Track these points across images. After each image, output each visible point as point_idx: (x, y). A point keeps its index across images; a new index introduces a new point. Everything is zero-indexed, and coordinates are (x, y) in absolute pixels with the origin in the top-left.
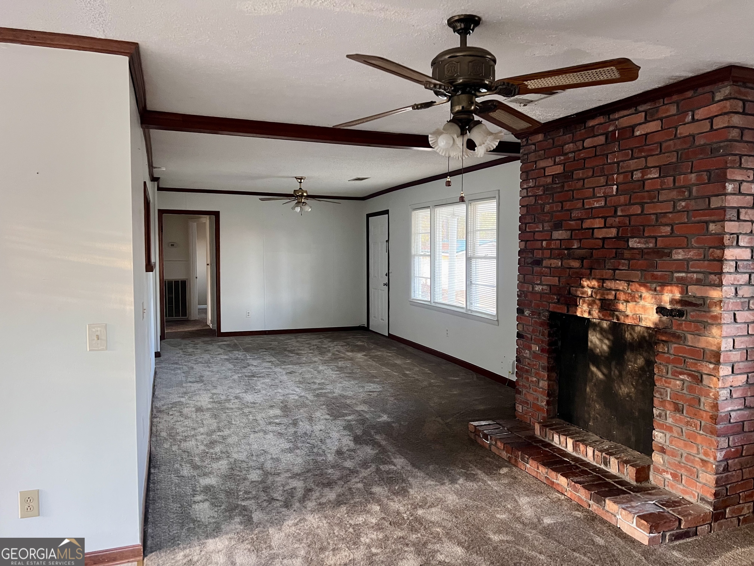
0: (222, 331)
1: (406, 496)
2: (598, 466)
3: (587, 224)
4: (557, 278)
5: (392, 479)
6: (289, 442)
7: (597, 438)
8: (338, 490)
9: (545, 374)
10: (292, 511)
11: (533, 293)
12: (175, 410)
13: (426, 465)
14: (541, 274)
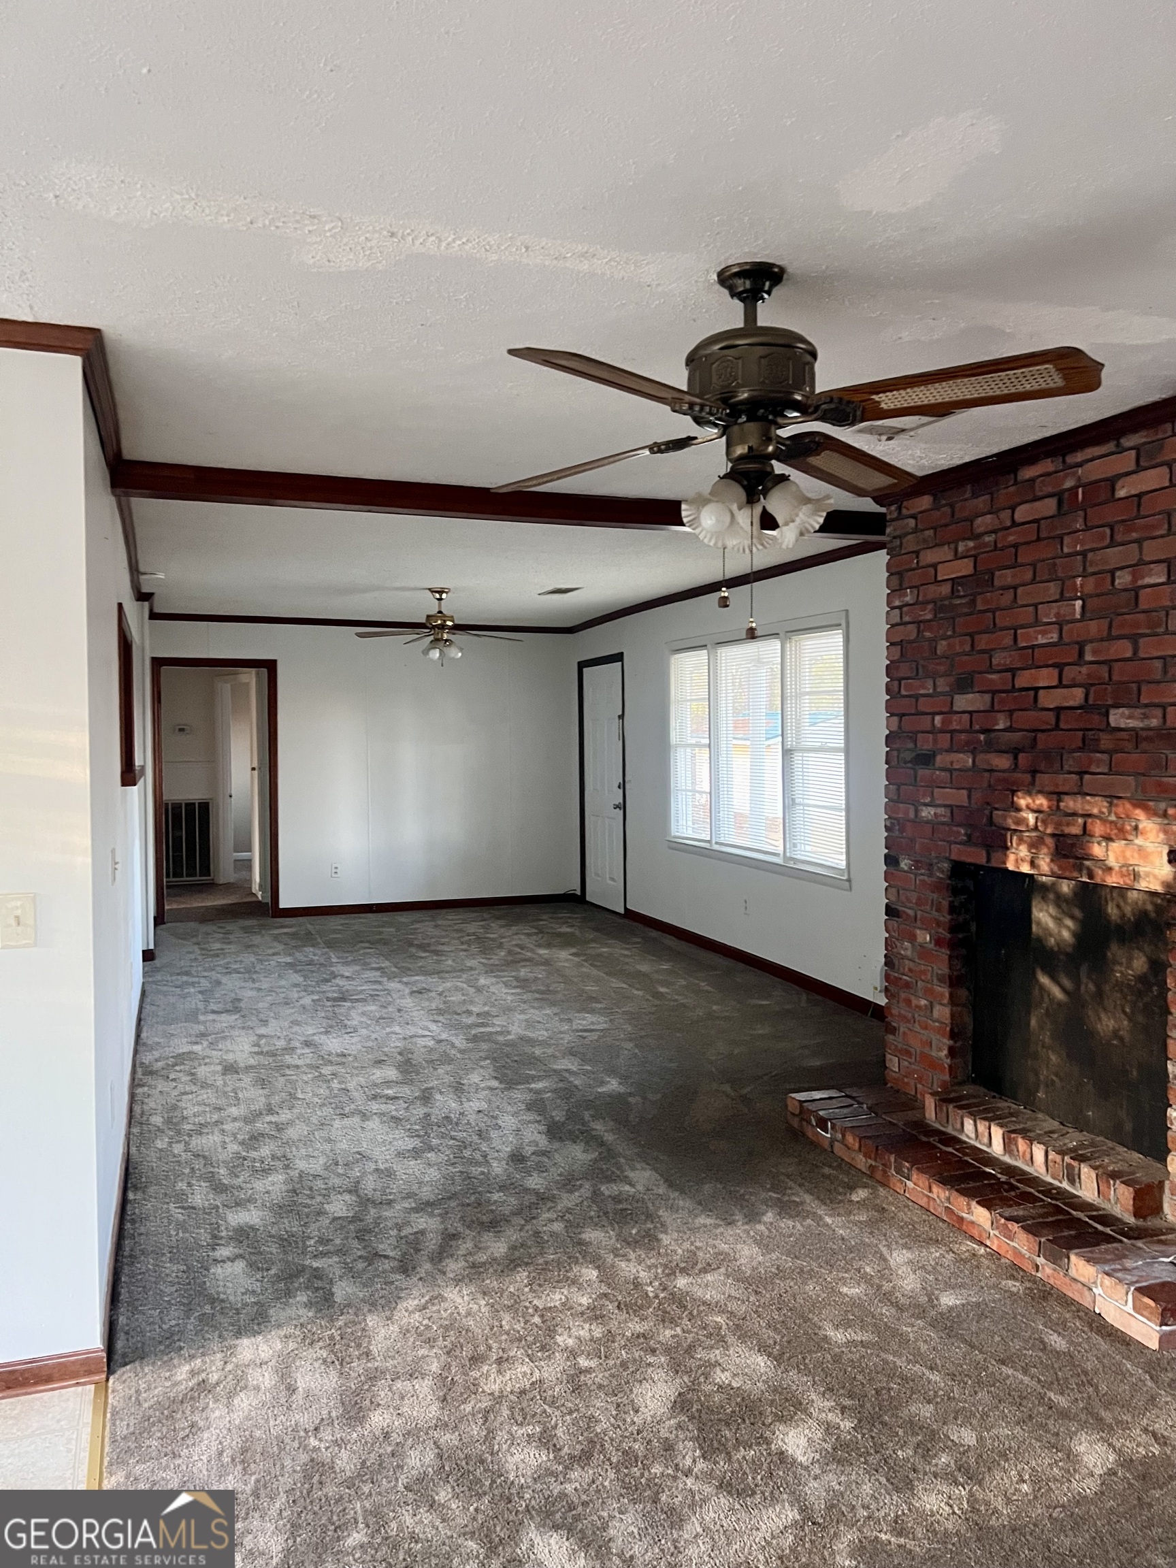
0: (281, 907)
1: (654, 1249)
2: (1056, 1183)
3: (1023, 680)
4: (965, 792)
5: (625, 1214)
6: (412, 1137)
7: (1055, 1124)
8: (512, 1235)
9: (945, 991)
10: (416, 1279)
11: (917, 821)
12: (181, 1071)
13: (697, 1184)
14: (932, 785)
